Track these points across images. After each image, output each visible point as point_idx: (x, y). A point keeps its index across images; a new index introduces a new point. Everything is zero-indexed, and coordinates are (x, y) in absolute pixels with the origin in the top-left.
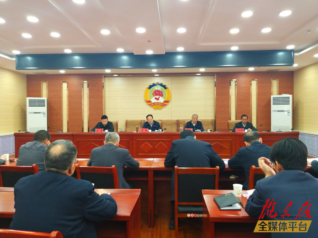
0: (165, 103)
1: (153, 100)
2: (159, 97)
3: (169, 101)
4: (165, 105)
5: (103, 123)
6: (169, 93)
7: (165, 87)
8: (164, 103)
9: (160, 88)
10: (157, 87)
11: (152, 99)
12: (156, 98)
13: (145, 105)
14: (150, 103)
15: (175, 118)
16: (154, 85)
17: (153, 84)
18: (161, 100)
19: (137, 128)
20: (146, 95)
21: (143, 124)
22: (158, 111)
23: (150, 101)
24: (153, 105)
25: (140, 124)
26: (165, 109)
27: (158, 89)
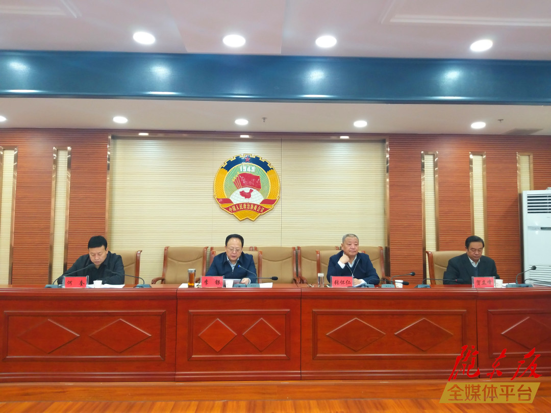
0: (265, 206)
1: (236, 198)
2: (251, 191)
3: (275, 201)
4: (266, 210)
6: (275, 180)
8: (262, 205)
9: (253, 168)
10: (246, 165)
11: (234, 194)
12: (242, 194)
14: (229, 205)
16: (238, 161)
17: (237, 157)
19: (190, 275)
20: (217, 185)
21: (209, 262)
26: (265, 221)
27: (249, 170)
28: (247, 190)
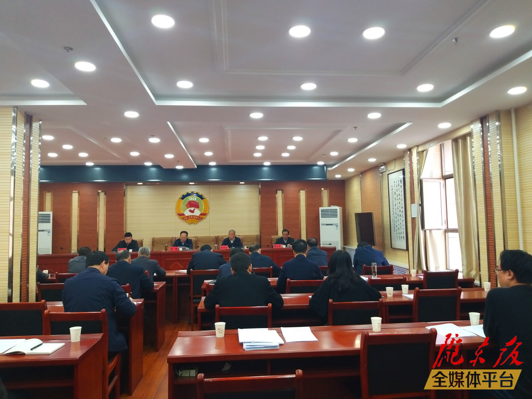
0: (201, 216)
1: (187, 213)
2: (194, 209)
3: (207, 213)
4: (202, 218)
5: (126, 241)
6: (206, 204)
7: (201, 197)
9: (195, 198)
10: (192, 197)
11: (186, 211)
12: (190, 211)
13: (177, 219)
14: (183, 217)
15: (213, 234)
16: (188, 195)
17: (187, 193)
18: (197, 213)
19: (166, 246)
20: (178, 207)
21: (174, 242)
22: (193, 226)
23: (183, 215)
24: (186, 218)
25: (170, 243)
26: (201, 224)
27: (193, 199)
28: (192, 209)
